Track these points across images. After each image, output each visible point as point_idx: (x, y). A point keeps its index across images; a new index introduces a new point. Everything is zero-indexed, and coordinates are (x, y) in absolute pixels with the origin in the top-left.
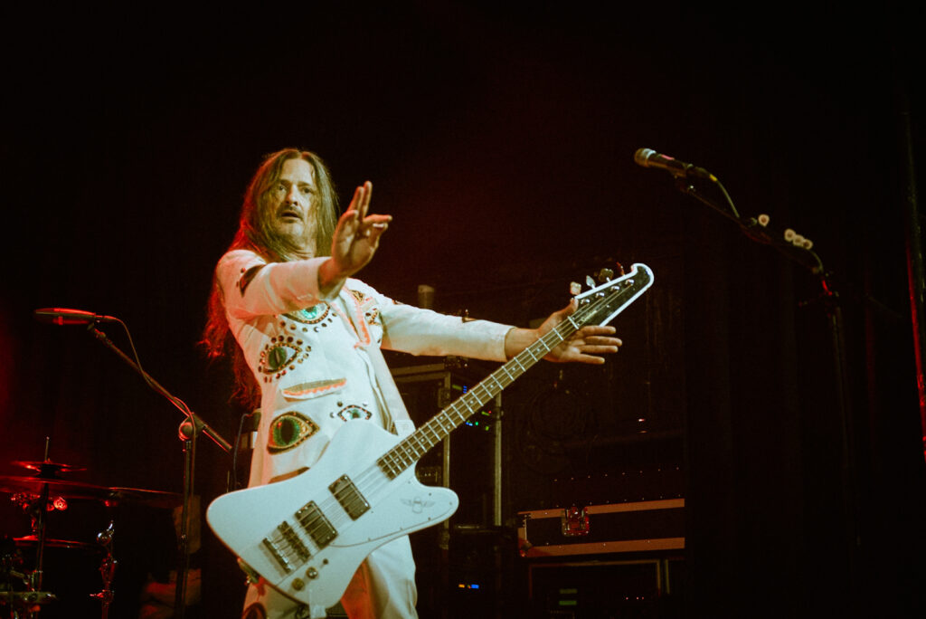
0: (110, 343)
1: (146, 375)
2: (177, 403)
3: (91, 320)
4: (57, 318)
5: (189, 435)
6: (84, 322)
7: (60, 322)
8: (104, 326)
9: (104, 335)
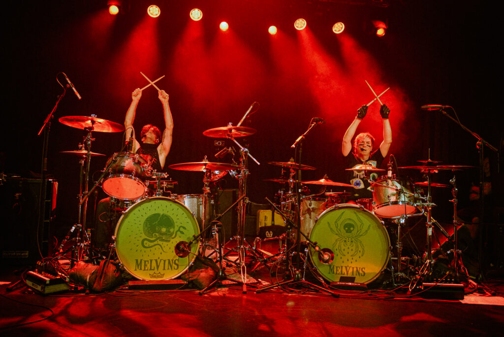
0: (448, 115)
1: (462, 126)
2: (475, 135)
3: (440, 108)
4: (429, 108)
5: (480, 146)
6: (438, 109)
7: (430, 110)
8: (445, 110)
9: (446, 113)
